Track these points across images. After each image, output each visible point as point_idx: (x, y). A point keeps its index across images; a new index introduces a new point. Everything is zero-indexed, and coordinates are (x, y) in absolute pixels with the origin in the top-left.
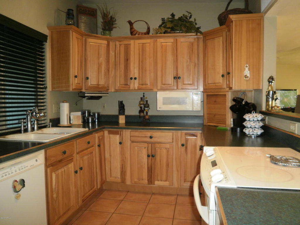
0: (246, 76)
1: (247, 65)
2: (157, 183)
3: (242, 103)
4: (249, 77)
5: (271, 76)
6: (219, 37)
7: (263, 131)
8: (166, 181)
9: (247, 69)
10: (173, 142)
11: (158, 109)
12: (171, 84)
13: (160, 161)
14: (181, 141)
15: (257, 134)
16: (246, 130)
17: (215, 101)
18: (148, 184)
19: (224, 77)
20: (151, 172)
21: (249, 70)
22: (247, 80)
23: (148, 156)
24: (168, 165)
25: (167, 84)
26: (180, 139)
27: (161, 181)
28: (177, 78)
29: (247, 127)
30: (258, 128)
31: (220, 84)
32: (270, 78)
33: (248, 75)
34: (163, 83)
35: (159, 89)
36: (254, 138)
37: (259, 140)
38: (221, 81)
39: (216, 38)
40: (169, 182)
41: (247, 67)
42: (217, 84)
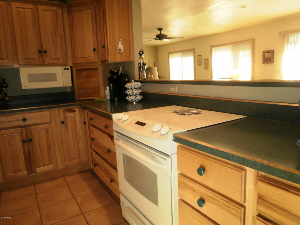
0: (120, 50)
1: (121, 40)
2: (38, 170)
3: (118, 74)
4: (123, 50)
5: (141, 50)
6: (87, 9)
7: (142, 97)
8: (49, 164)
9: (120, 43)
10: (51, 121)
11: (23, 88)
12: (36, 59)
13: (39, 145)
14: (59, 119)
15: (139, 100)
16: (129, 97)
17: (86, 75)
18: (28, 174)
19: (95, 51)
20: (30, 160)
21: (122, 44)
22: (121, 53)
23: (24, 142)
24: (49, 147)
25: (30, 59)
26: (58, 117)
27: (44, 166)
28: (42, 52)
29: (130, 95)
30: (139, 95)
31: (92, 58)
32: (140, 51)
33: (122, 49)
34: (26, 58)
35: (20, 65)
36: (136, 104)
37: (140, 105)
38: (92, 55)
39: (84, 11)
40: (53, 164)
41: (120, 41)
42: (88, 58)
